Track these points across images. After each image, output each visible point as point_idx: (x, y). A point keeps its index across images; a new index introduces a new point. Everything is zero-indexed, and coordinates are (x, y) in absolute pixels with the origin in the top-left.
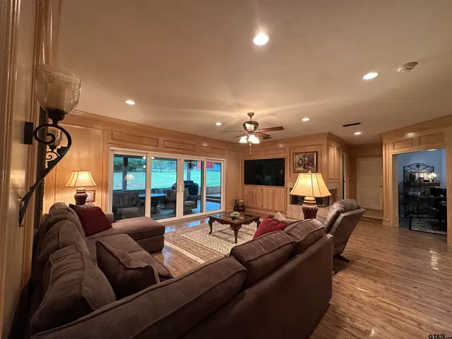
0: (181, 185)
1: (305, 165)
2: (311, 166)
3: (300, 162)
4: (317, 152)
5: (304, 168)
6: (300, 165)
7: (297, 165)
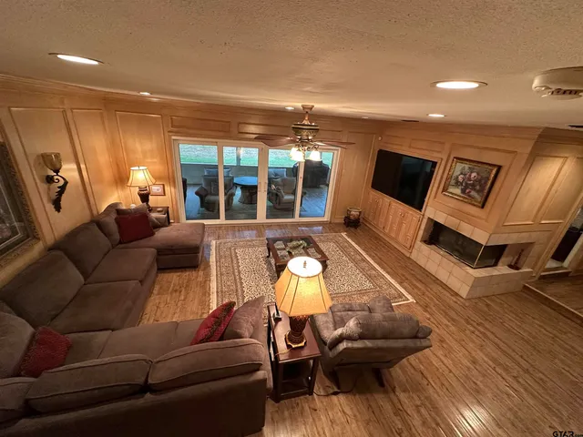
0: (263, 184)
1: (467, 185)
2: (478, 192)
3: (460, 178)
4: (499, 168)
5: (463, 191)
6: (457, 184)
7: (453, 182)
